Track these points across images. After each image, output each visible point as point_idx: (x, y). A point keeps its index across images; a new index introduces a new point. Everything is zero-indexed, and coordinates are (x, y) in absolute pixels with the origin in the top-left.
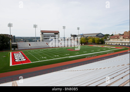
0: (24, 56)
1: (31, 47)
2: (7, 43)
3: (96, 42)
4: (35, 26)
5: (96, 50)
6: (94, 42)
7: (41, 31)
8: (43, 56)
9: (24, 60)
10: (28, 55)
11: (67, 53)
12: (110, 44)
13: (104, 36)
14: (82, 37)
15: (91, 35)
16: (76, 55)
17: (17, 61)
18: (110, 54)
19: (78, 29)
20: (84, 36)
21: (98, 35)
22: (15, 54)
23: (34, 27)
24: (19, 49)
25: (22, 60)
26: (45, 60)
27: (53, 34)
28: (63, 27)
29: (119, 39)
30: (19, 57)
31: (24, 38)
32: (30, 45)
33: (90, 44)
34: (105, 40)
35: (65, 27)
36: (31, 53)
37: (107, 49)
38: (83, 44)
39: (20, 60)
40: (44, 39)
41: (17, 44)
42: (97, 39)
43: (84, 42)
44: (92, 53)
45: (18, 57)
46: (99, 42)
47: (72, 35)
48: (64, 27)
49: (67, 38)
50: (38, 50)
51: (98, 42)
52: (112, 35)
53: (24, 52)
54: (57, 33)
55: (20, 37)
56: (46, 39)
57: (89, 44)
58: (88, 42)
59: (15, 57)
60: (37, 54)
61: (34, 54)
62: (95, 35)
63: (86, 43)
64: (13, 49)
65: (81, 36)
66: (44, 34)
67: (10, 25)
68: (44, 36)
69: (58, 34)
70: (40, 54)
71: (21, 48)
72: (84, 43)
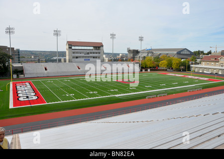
0: (35, 91)
1: (48, 73)
2: (4, 65)
3: (174, 66)
4: (57, 33)
5: (169, 83)
6: (170, 67)
7: (68, 42)
8: (68, 92)
9: (35, 98)
10: (42, 89)
11: (114, 88)
12: (201, 71)
13: (191, 54)
14: (150, 54)
15: (167, 52)
16: (129, 92)
17: (21, 99)
18: (193, 91)
19: (141, 39)
20: (154, 52)
21: (180, 53)
22: (18, 87)
23: (54, 34)
24: (26, 76)
25: (31, 99)
26: (71, 101)
27: (92, 48)
28: (111, 35)
29: (217, 63)
30: (26, 92)
31: (37, 53)
32: (46, 69)
33: (163, 70)
34: (192, 64)
35: (115, 35)
36: (48, 86)
37: (191, 81)
38: (149, 70)
39: (27, 97)
40: (74, 57)
41: (22, 67)
42: (176, 60)
43: (151, 66)
44: (161, 88)
45: (24, 92)
46: (180, 66)
47: (130, 50)
48: (113, 36)
49: (121, 55)
50: (61, 80)
51: (177, 67)
52: (210, 53)
53: (36, 83)
54: (98, 47)
55: (30, 51)
56: (77, 58)
57: (160, 70)
58: (158, 66)
59: (18, 92)
60: (58, 88)
61: (53, 88)
62: (176, 52)
63: (155, 68)
64: (15, 76)
65: (148, 53)
66: (73, 48)
67: (9, 31)
68: (74, 53)
69: (101, 48)
70: (64, 87)
71: (31, 74)
72: (150, 68)
